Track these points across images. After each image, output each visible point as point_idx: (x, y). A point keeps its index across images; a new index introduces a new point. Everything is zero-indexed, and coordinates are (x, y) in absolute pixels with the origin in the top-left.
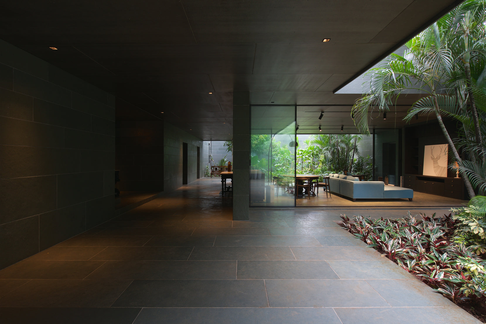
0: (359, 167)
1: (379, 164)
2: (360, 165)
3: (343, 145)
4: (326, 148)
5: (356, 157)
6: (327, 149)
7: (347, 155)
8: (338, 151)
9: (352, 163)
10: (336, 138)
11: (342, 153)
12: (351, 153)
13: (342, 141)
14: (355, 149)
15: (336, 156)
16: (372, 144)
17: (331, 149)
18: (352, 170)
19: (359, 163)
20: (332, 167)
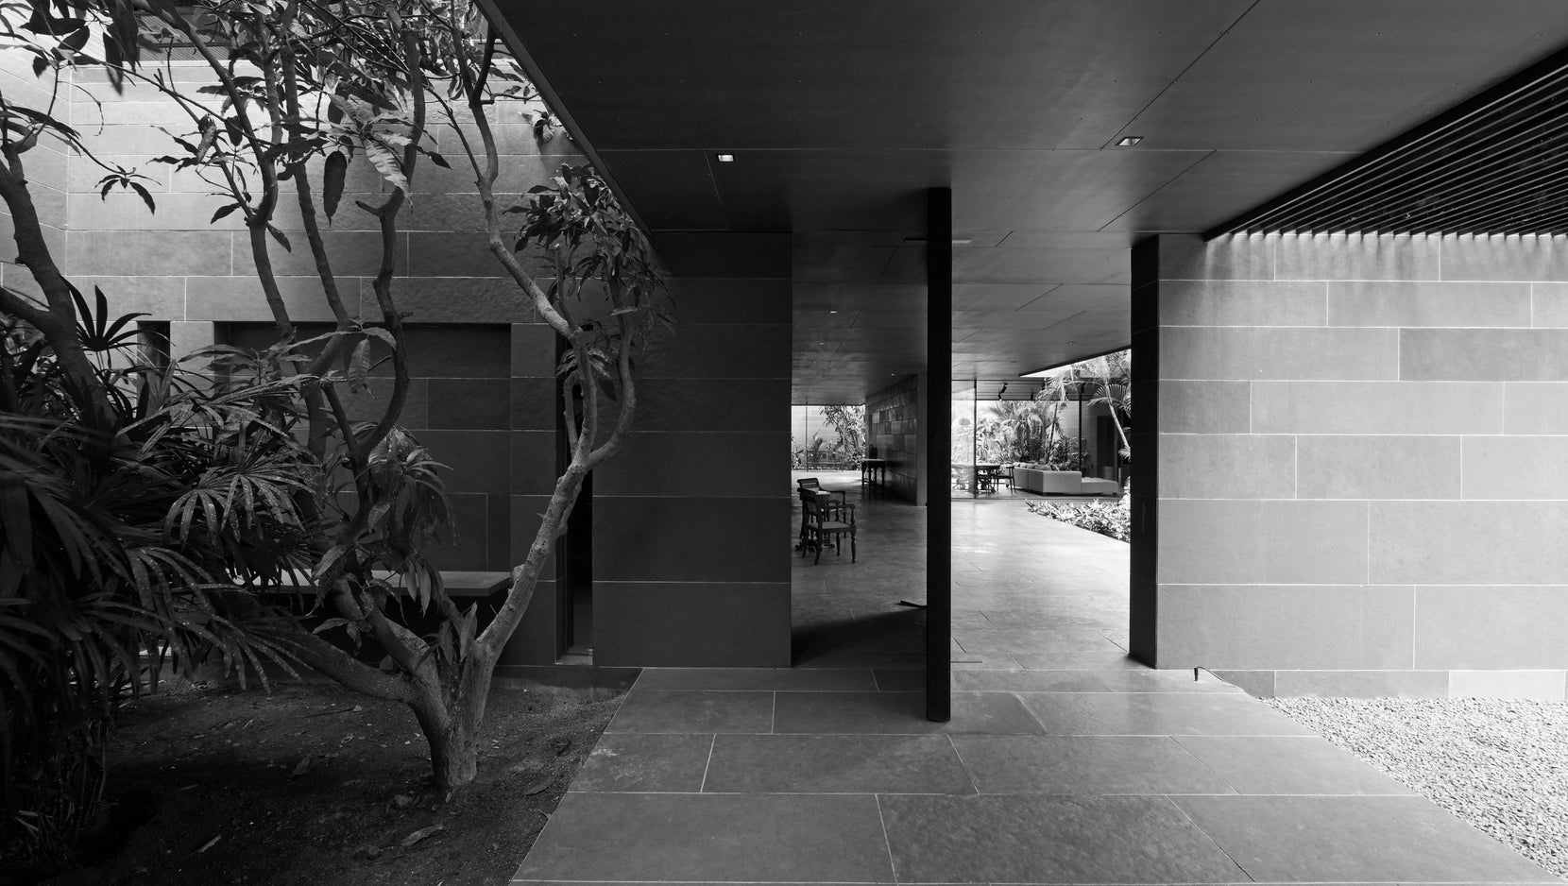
0: (1062, 455)
1: (1092, 450)
2: (1064, 451)
3: (1036, 418)
4: (1006, 421)
5: (1056, 437)
6: (1009, 424)
7: (1041, 434)
8: (1028, 427)
9: (1051, 447)
10: (1024, 407)
11: (1034, 430)
12: (1049, 430)
13: (1035, 411)
14: (1056, 424)
15: (1024, 436)
16: (1078, 417)
17: (1015, 423)
18: (1050, 459)
19: (1060, 448)
20: (1017, 453)
